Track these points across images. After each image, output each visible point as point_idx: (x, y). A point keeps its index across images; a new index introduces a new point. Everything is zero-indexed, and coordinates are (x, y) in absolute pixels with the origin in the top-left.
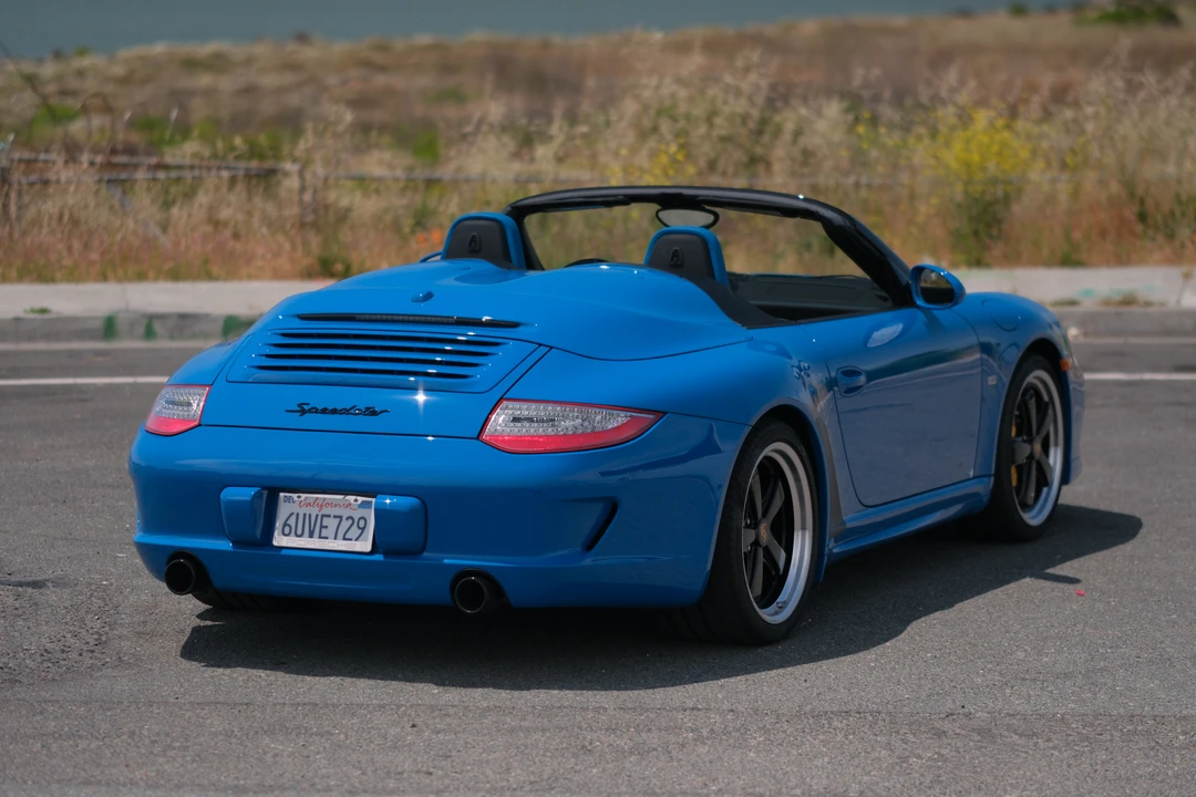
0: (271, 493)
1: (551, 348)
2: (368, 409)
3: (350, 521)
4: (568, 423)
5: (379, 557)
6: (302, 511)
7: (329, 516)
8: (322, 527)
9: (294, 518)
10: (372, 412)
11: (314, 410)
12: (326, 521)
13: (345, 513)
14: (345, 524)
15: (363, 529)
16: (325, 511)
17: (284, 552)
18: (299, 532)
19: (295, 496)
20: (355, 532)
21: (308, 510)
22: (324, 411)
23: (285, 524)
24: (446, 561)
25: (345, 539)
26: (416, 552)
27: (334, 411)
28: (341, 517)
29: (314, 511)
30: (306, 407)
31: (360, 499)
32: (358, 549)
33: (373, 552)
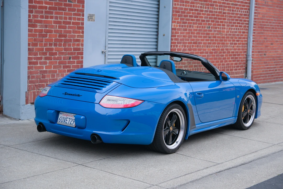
0: (58, 113)
1: (121, 84)
2: (78, 95)
5: (76, 129)
8: (66, 120)
9: (61, 118)
10: (79, 96)
11: (68, 94)
14: (71, 120)
16: (67, 117)
17: (59, 125)
18: (62, 121)
19: (62, 113)
20: (72, 122)
21: (64, 116)
22: (70, 94)
23: (60, 119)
25: (70, 124)
26: (84, 128)
28: (70, 119)
30: (67, 93)
32: (72, 126)
33: (76, 127)
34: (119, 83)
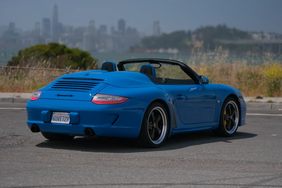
0: (51, 112)
1: (109, 84)
2: (70, 95)
3: (66, 118)
4: (110, 99)
5: (71, 125)
6: (57, 116)
7: (62, 117)
8: (60, 119)
9: (55, 117)
10: (71, 96)
12: (61, 118)
13: (65, 116)
14: (65, 118)
15: (68, 119)
16: (61, 116)
17: (53, 124)
18: (56, 120)
19: (56, 113)
20: (66, 120)
21: (58, 115)
23: (54, 118)
24: (84, 126)
25: (64, 121)
26: (78, 124)
27: (64, 96)
28: (64, 117)
29: (59, 116)
30: (59, 95)
31: (68, 113)
32: (67, 123)
33: (70, 124)
34: (107, 84)
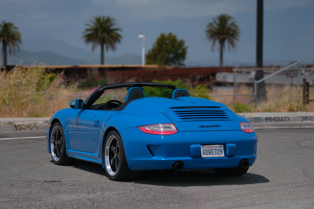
3: (218, 150)
5: (226, 158)
6: (207, 149)
8: (212, 152)
9: (205, 151)
12: (213, 151)
13: (217, 149)
14: (217, 151)
15: (222, 152)
16: (212, 149)
17: (205, 158)
18: (207, 154)
19: (205, 146)
20: (220, 153)
21: (208, 149)
24: (240, 157)
25: (218, 154)
28: (216, 150)
29: (210, 149)
30: (203, 126)
31: (219, 145)
32: (222, 156)
33: (225, 156)
